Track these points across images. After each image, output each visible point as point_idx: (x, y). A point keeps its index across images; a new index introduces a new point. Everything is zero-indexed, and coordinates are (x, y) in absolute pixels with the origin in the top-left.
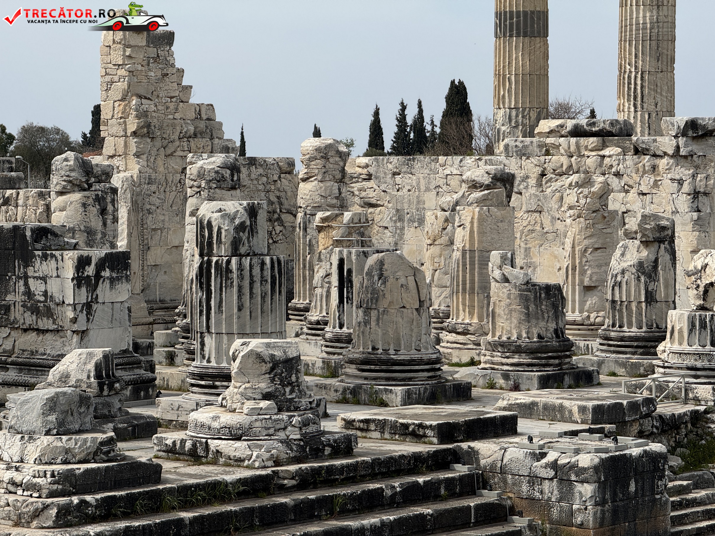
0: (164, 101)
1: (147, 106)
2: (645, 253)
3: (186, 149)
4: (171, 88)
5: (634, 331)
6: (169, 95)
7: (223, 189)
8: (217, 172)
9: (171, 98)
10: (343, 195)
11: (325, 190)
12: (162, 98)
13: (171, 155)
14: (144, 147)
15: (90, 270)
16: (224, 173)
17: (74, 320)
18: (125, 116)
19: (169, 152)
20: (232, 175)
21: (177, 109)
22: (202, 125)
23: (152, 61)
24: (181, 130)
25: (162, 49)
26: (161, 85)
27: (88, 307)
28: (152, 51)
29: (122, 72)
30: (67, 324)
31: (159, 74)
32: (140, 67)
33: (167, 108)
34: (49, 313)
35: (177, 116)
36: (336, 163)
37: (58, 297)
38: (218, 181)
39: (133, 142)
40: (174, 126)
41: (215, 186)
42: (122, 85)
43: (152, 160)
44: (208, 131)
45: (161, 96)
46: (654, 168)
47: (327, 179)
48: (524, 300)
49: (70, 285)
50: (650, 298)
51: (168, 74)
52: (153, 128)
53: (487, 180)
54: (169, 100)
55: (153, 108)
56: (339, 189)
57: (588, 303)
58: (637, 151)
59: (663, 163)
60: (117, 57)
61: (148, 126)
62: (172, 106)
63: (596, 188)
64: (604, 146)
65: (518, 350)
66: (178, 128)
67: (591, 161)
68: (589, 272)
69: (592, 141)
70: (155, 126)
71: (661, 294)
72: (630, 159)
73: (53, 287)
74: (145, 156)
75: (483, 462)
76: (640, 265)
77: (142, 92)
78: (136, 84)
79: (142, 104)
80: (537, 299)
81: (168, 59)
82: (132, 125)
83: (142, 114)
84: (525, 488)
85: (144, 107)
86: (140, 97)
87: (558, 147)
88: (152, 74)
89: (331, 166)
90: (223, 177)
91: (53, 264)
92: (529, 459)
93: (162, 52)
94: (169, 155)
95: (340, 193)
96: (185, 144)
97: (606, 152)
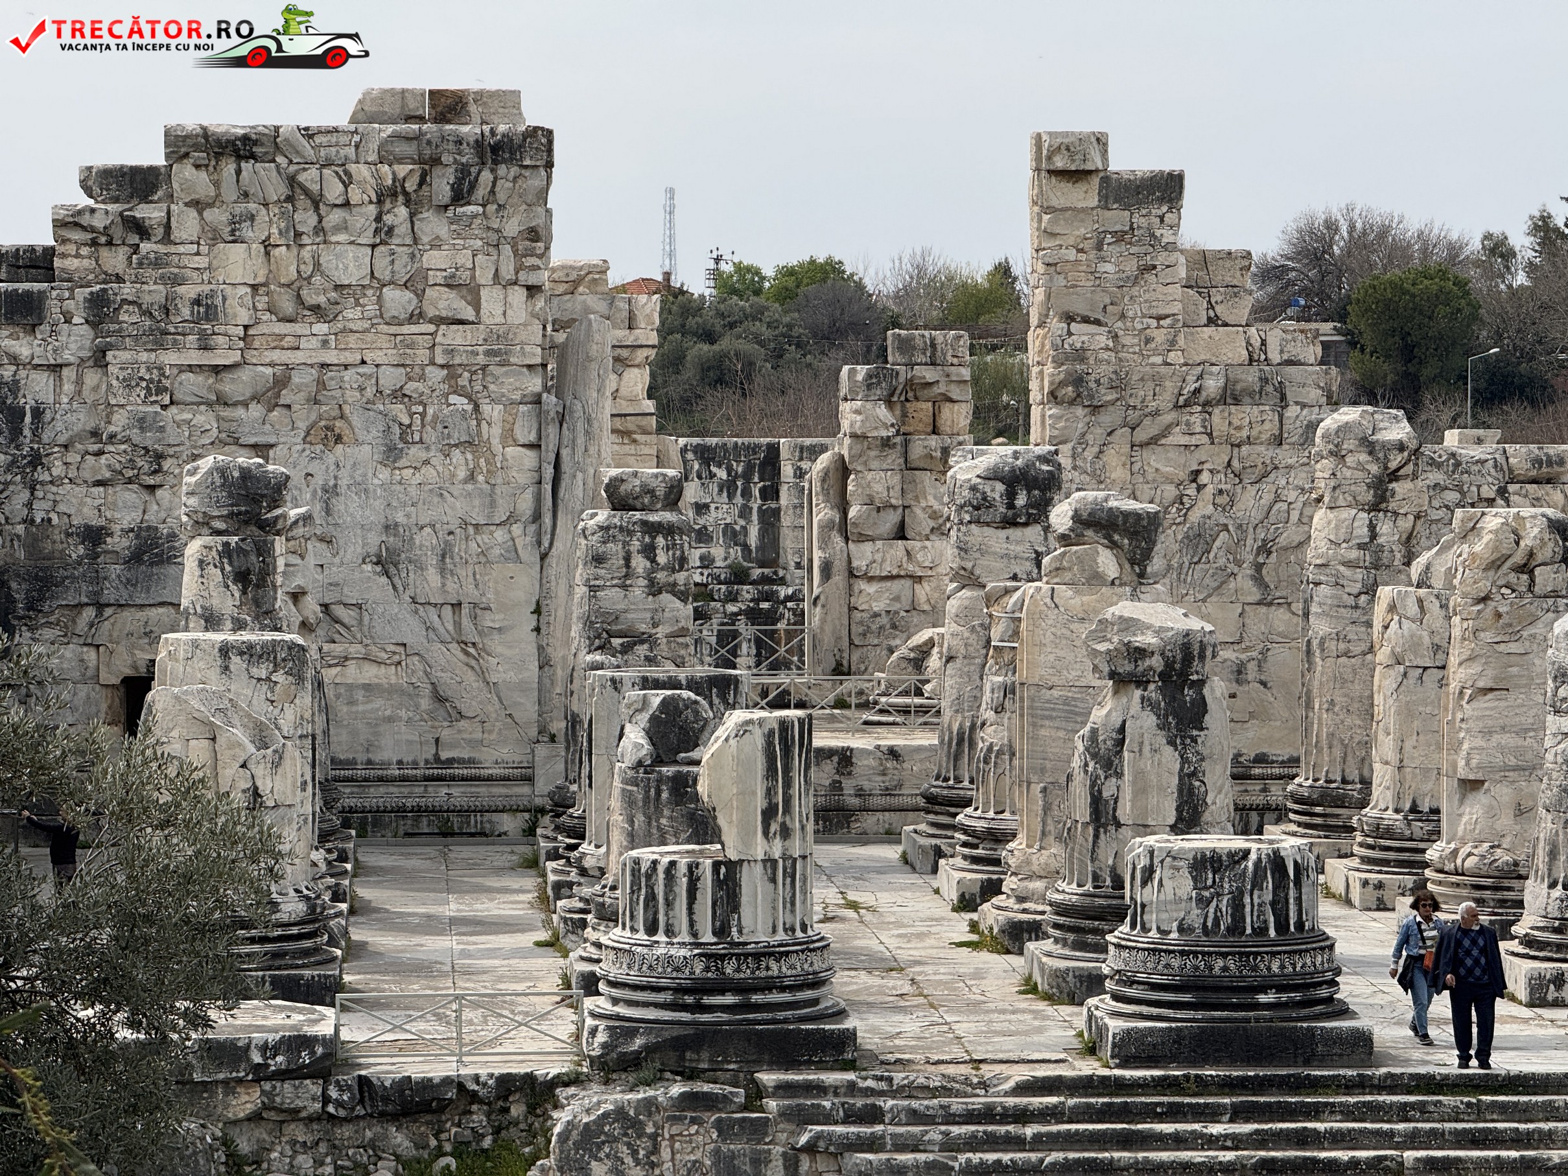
0: (1139, 326)
1: (1085, 338)
3: (1199, 429)
4: (1161, 297)
6: (1154, 312)
7: (988, 524)
8: (973, 489)
9: (1159, 318)
10: (1381, 540)
11: (1337, 527)
12: (1133, 319)
13: (1153, 441)
14: (1065, 428)
16: (988, 489)
18: (1042, 361)
19: (1141, 435)
20: (1011, 495)
21: (1173, 343)
22: (1251, 377)
23: (1109, 239)
24: (1181, 388)
25: (1144, 212)
26: (1135, 291)
28: (1117, 218)
29: (1040, 266)
31: (1131, 267)
32: (1072, 254)
33: (1148, 341)
35: (1172, 357)
36: (1360, 467)
38: (977, 508)
39: (1047, 416)
40: (1158, 380)
41: (967, 518)
42: (1040, 294)
43: (1089, 454)
44: (1270, 388)
45: (1131, 314)
47: (1341, 502)
51: (1154, 267)
52: (1093, 385)
54: (1154, 322)
55: (1103, 340)
56: (1372, 527)
57: (1465, 819)
61: (1078, 381)
62: (1160, 336)
63: (1481, 545)
66: (1168, 384)
68: (1466, 746)
70: (1098, 382)
74: (1070, 446)
77: (1081, 308)
78: (1065, 291)
79: (1070, 334)
81: (1158, 233)
83: (1067, 356)
85: (1077, 341)
86: (1069, 318)
88: (1109, 267)
89: (1348, 473)
90: (985, 499)
93: (1142, 220)
94: (1148, 444)
95: (1373, 535)
96: (1196, 420)
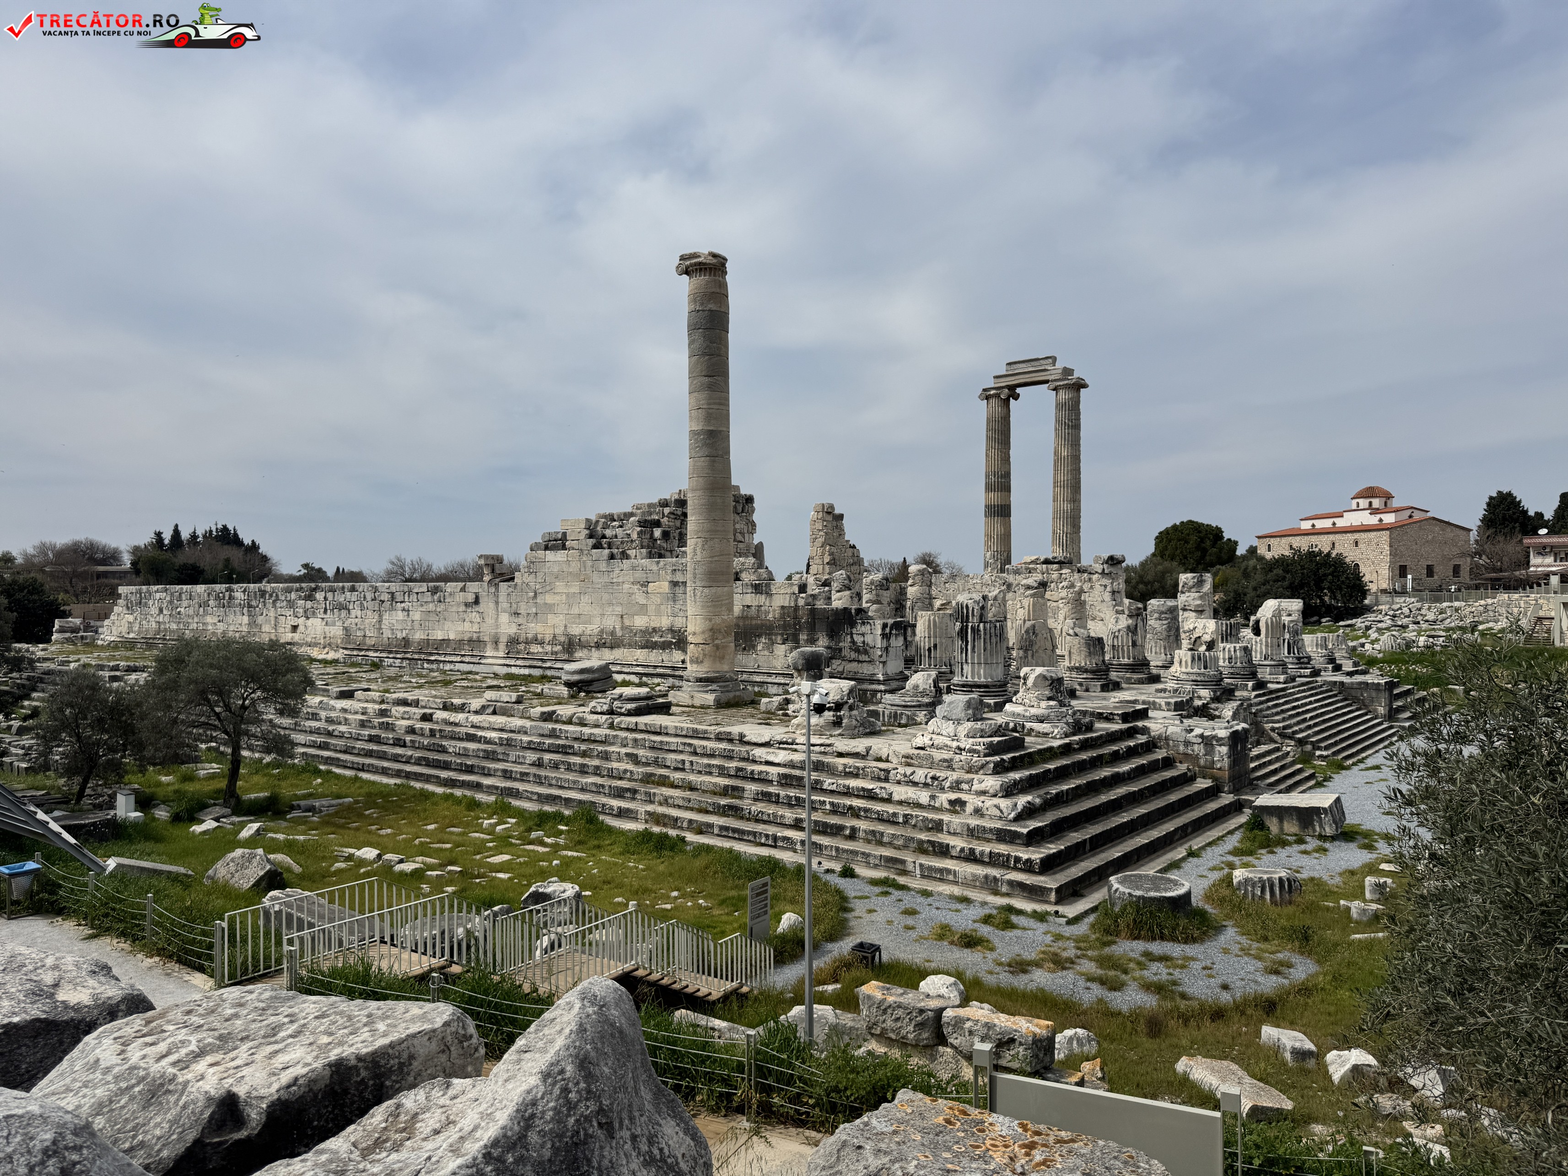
0: (840, 547)
1: (832, 550)
2: (1130, 621)
4: (842, 541)
5: (1126, 661)
6: (842, 544)
11: (923, 590)
12: (839, 545)
15: (888, 630)
17: (881, 656)
18: (823, 555)
23: (834, 528)
25: (838, 522)
26: (838, 539)
27: (887, 649)
28: (835, 523)
29: (822, 533)
30: (876, 658)
31: (837, 534)
32: (829, 531)
33: (842, 550)
34: (866, 652)
37: (871, 644)
39: (827, 568)
42: (821, 540)
46: (1090, 579)
47: (923, 585)
48: (1088, 645)
49: (879, 638)
50: (1134, 644)
51: (841, 534)
52: (836, 560)
53: (1035, 585)
54: (842, 546)
55: (834, 550)
56: (929, 590)
58: (1079, 571)
59: (1095, 577)
60: (819, 526)
61: (834, 559)
63: (1077, 589)
64: (1061, 569)
65: (1086, 671)
67: (1055, 576)
69: (1055, 566)
71: (1139, 642)
72: (1076, 575)
73: (869, 639)
75: (1152, 734)
76: (1128, 627)
77: (831, 543)
78: (827, 539)
79: (830, 549)
80: (1094, 645)
81: (841, 526)
82: (827, 559)
83: (831, 554)
84: (1182, 748)
86: (829, 545)
87: (1036, 569)
88: (835, 534)
89: (926, 579)
91: (868, 627)
92: (1184, 733)
93: (838, 524)
97: (1063, 571)
